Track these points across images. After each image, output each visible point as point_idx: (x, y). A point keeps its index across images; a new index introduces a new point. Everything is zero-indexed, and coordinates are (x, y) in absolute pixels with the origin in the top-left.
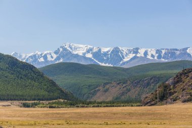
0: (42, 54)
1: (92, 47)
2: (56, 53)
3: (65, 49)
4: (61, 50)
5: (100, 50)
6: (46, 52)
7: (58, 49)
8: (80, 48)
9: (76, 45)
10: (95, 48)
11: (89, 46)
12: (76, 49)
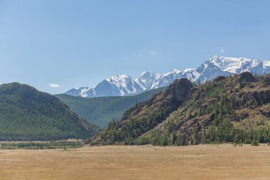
0: (181, 73)
1: (250, 60)
2: (198, 70)
3: (211, 65)
4: (206, 66)
5: (261, 65)
6: (186, 70)
7: (202, 65)
8: (233, 62)
9: (227, 58)
10: (254, 61)
11: (246, 60)
12: (227, 63)
